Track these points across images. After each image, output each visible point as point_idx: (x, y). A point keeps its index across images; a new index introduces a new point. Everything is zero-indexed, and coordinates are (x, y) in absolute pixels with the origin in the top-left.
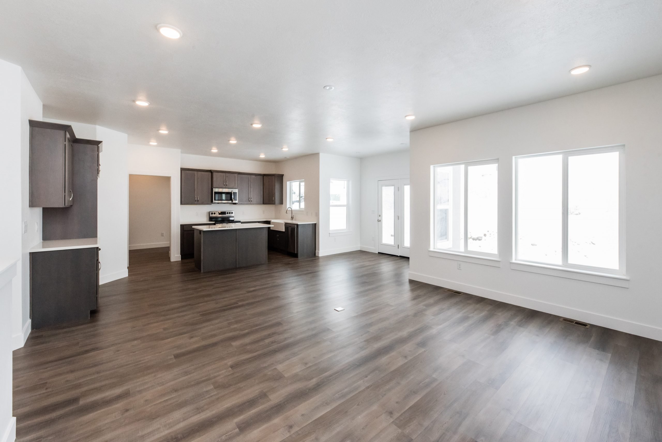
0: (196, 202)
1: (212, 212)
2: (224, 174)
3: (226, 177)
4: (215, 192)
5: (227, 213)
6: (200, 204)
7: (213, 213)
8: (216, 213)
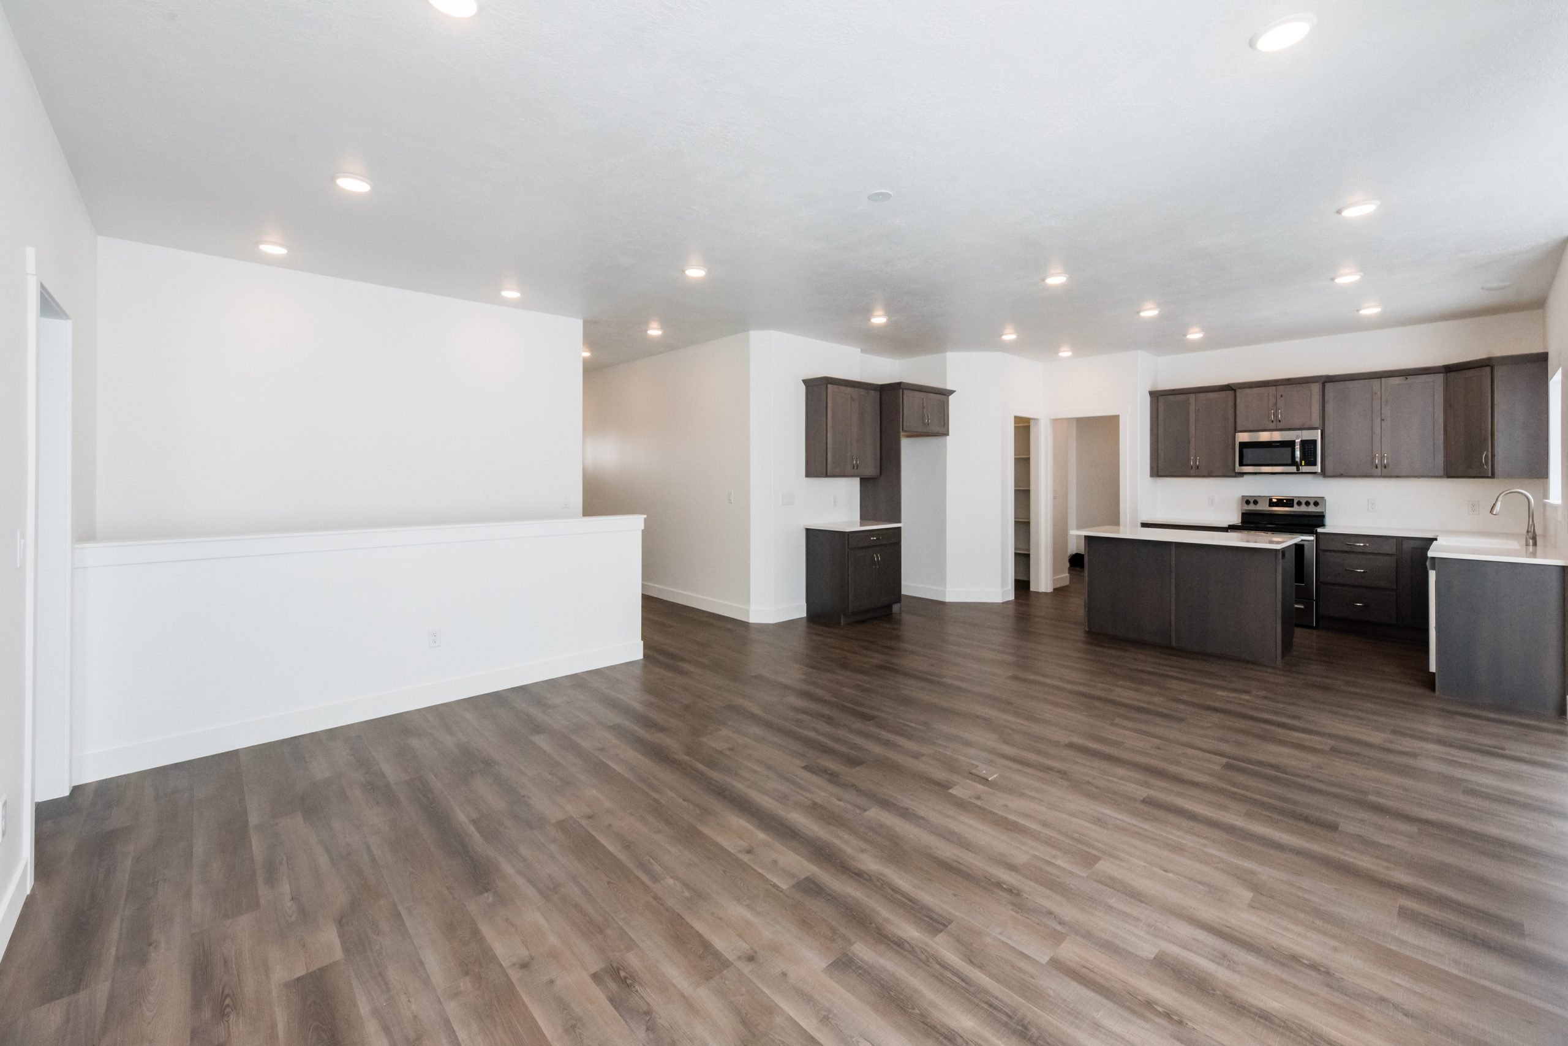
0: (1193, 472)
1: (1248, 498)
2: (1272, 390)
3: (1279, 396)
4: (1240, 443)
5: (1299, 503)
6: (1203, 476)
7: (1252, 501)
8: (1258, 500)
